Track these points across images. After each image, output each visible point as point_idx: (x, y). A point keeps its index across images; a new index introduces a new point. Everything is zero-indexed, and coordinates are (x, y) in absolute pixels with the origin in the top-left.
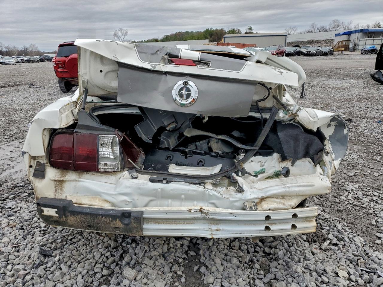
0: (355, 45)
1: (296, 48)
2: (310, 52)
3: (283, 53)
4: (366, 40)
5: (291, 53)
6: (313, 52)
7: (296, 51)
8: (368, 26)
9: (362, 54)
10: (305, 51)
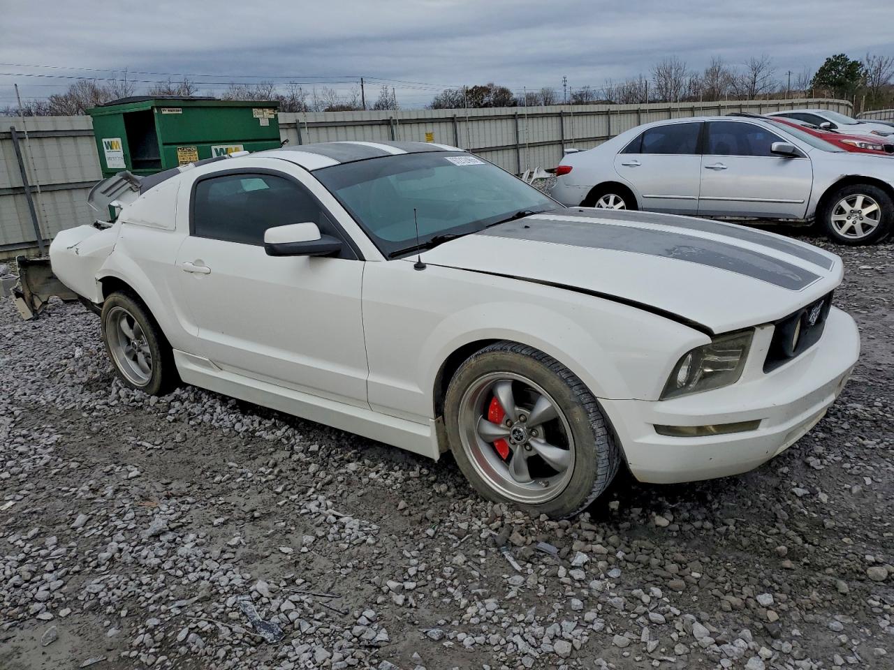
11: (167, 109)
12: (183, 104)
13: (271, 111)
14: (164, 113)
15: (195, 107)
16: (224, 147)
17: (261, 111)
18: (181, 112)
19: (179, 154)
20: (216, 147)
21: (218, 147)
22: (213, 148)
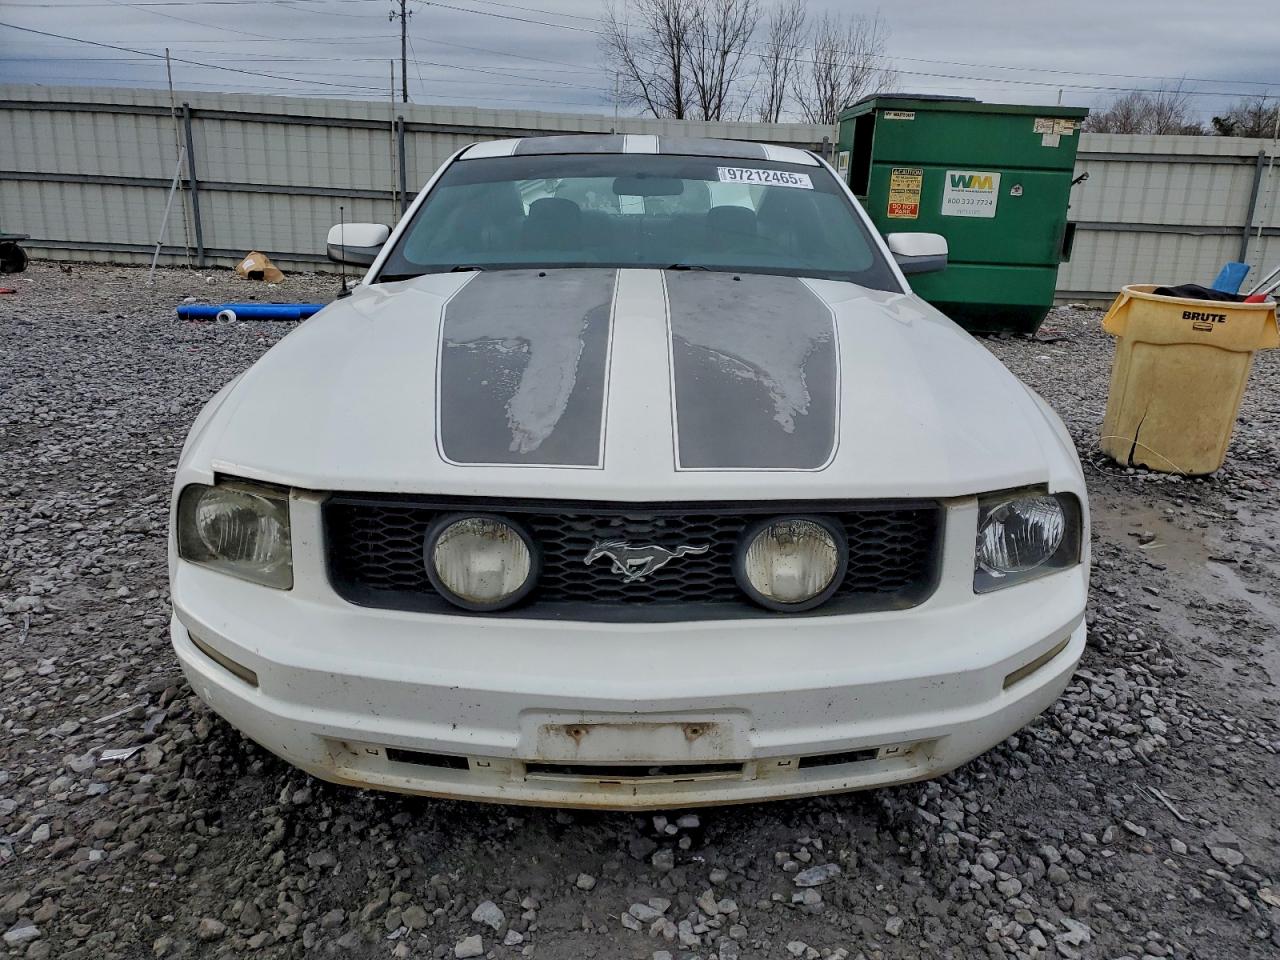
11: (893, 112)
12: (917, 105)
13: (1069, 124)
14: (887, 117)
15: (937, 111)
16: (967, 174)
17: (1049, 123)
18: (912, 118)
19: (893, 177)
20: (953, 172)
21: (958, 173)
22: (949, 173)
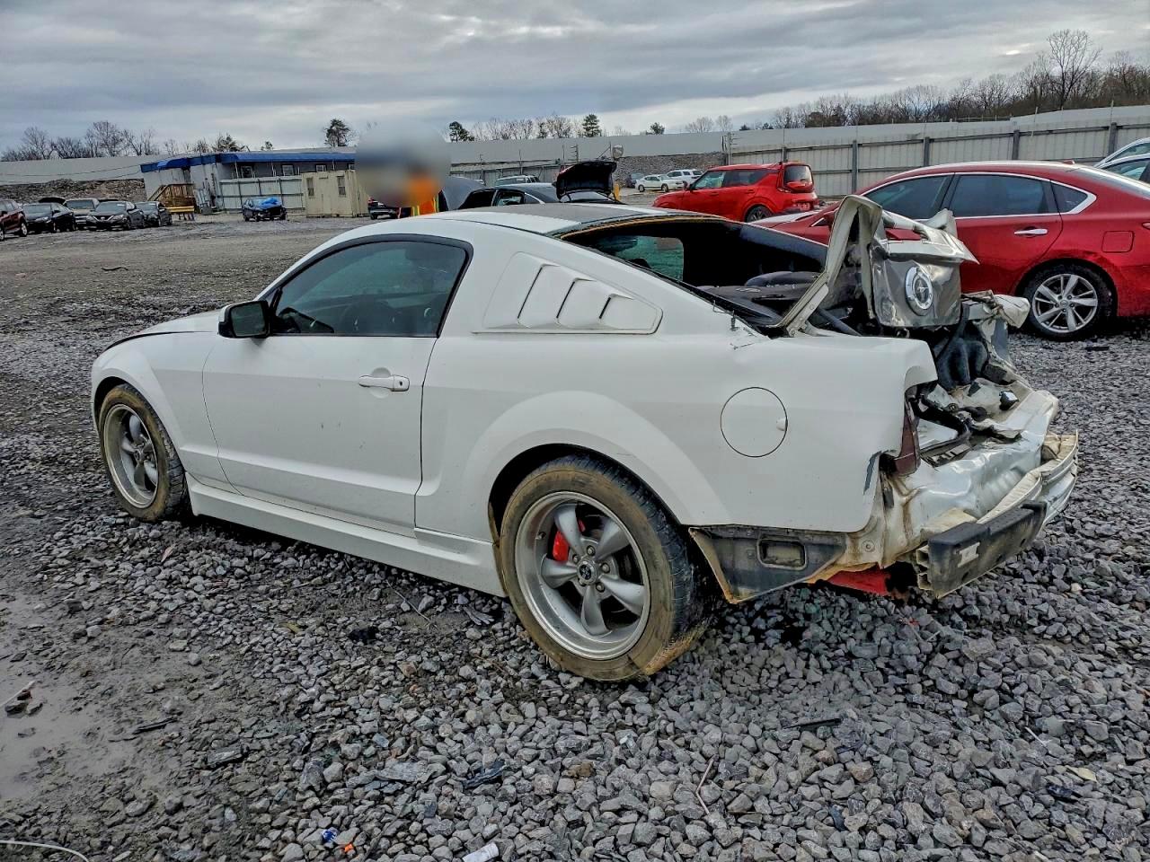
0: (213, 198)
1: (55, 207)
2: (107, 217)
3: (13, 222)
4: (239, 183)
5: (43, 223)
6: (116, 217)
7: (56, 215)
8: (202, 147)
9: (247, 220)
10: (88, 214)
